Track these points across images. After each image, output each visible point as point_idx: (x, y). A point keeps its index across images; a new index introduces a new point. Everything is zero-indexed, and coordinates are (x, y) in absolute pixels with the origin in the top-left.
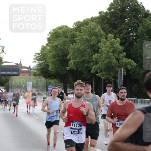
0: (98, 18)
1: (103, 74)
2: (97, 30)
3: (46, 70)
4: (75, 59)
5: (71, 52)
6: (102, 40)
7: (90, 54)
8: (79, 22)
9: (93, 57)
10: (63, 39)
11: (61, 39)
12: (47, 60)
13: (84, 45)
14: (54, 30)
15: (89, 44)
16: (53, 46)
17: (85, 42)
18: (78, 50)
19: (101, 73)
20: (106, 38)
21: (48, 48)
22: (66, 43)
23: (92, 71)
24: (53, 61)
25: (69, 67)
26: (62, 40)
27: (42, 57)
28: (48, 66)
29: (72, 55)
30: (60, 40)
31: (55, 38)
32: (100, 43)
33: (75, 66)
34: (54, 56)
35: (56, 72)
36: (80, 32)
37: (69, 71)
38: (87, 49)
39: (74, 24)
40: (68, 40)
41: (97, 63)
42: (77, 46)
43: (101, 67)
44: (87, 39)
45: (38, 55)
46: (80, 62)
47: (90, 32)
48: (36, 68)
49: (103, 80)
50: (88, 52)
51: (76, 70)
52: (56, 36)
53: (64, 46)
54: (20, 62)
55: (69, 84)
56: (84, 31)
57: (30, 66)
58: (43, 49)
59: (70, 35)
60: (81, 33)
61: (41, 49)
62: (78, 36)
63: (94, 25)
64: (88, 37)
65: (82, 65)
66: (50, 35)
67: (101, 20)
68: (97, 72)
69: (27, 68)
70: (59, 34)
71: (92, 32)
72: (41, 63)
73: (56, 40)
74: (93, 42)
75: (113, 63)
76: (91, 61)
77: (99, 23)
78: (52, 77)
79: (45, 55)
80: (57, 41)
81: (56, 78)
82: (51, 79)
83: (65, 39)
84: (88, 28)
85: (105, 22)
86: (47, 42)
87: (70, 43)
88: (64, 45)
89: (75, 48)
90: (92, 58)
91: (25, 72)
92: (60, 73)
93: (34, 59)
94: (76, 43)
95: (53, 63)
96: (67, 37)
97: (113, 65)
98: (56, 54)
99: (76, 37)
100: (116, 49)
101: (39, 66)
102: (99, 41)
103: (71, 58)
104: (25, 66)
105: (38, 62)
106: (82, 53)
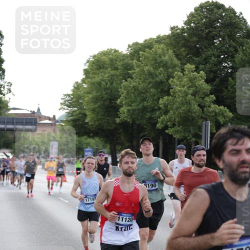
0: (168, 37)
1: (178, 131)
2: (166, 58)
3: (81, 123)
4: (130, 105)
5: (123, 94)
6: (176, 75)
7: (156, 98)
8: (137, 44)
9: (161, 101)
10: (111, 72)
12: (83, 106)
13: (145, 82)
14: (94, 56)
15: (154, 80)
16: (93, 84)
17: (147, 76)
18: (135, 90)
19: (173, 129)
20: (183, 70)
21: (85, 86)
22: (115, 78)
23: (159, 126)
24: (92, 107)
25: (119, 117)
26: (109, 73)
27: (74, 100)
28: (85, 115)
29: (126, 97)
30: (105, 73)
31: (97, 69)
32: (171, 79)
33: (130, 117)
34: (96, 100)
35: (98, 126)
36: (139, 61)
37: (119, 124)
38: (150, 88)
39: (129, 46)
40: (118, 73)
41: (166, 112)
42: (133, 84)
43: (173, 119)
44: (150, 72)
45: (68, 98)
46: (138, 109)
47: (155, 60)
48: (65, 119)
49: (176, 139)
50: (151, 94)
51: (133, 124)
52: (98, 67)
53: (112, 84)
54: (39, 110)
55: (120, 147)
56: (145, 59)
57: (54, 116)
58: (77, 87)
59: (122, 65)
61: (73, 88)
62: (135, 66)
63: (163, 49)
64: (151, 69)
65: (141, 114)
66: (88, 64)
67: (173, 40)
68: (166, 127)
69: (49, 119)
70: (104, 63)
71: (159, 60)
72: (74, 111)
73: (99, 73)
74: (159, 76)
75: (195, 113)
76: (156, 108)
77: (170, 45)
78: (92, 135)
79: (79, 97)
80: (100, 75)
81: (98, 136)
82: (89, 137)
83: (113, 72)
84: (152, 53)
85: (180, 45)
86: (84, 77)
87: (121, 77)
88: (111, 81)
89: (130, 87)
90: (158, 103)
91: (47, 125)
92: (104, 128)
93: (61, 104)
94: (132, 78)
95: (93, 110)
96: (116, 69)
97: (193, 115)
98: (99, 96)
99: (132, 68)
100: (198, 89)
101: (70, 116)
102: (170, 76)
103: (124, 103)
104: (47, 116)
105: (67, 109)
106: (142, 95)
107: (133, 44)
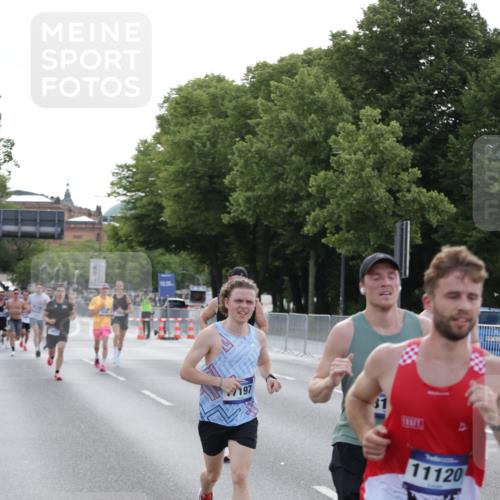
0: (328, 53)
1: (346, 240)
2: (324, 94)
3: (152, 222)
4: (250, 189)
5: (236, 165)
6: (341, 128)
7: (301, 174)
8: (264, 65)
9: (312, 181)
10: (212, 121)
11: (204, 121)
12: (158, 189)
13: (282, 143)
14: (180, 90)
15: (299, 139)
16: (176, 145)
17: (286, 131)
18: (261, 159)
19: (336, 235)
20: (356, 120)
21: (160, 148)
22: (221, 133)
24: (175, 191)
25: (229, 213)
26: (209, 123)
27: (138, 177)
28: (160, 207)
29: (242, 173)
30: (201, 124)
31: (185, 115)
34: (181, 177)
35: (186, 228)
36: (269, 99)
37: (230, 225)
38: (292, 154)
39: (249, 70)
40: (226, 123)
41: (323, 203)
42: (258, 145)
43: (336, 216)
44: (290, 123)
45: (126, 173)
46: (268, 197)
47: (302, 98)
48: (119, 215)
49: (342, 257)
50: (293, 166)
51: (255, 226)
52: (186, 111)
53: (214, 145)
54: (68, 195)
56: (281, 96)
57: (99, 209)
58: (145, 151)
59: (235, 107)
60: (272, 101)
61: (136, 152)
62: (260, 110)
63: (316, 77)
64: (294, 117)
65: (272, 206)
66: (166, 105)
67: (338, 59)
68: (322, 233)
69: (89, 213)
70: (199, 103)
71: (309, 98)
72: (137, 199)
73: (188, 124)
74: (310, 131)
75: (378, 203)
76: (302, 194)
77: (330, 69)
78: (174, 246)
79: (149, 172)
80: (190, 126)
81: (185, 249)
82: (169, 250)
83: (217, 122)
84: (296, 85)
85: (351, 68)
86: (159, 131)
87: (233, 133)
88: (213, 140)
89: (250, 151)
90: (307, 184)
91: (84, 226)
92: (199, 233)
93: (112, 184)
94: (254, 134)
95: (177, 196)
96: (223, 115)
97: (376, 207)
98: (188, 168)
99: (254, 114)
100: (385, 158)
101: (131, 209)
102: (331, 131)
103: (238, 184)
104: (83, 207)
105: (125, 195)
106: (275, 168)
107: (258, 65)
